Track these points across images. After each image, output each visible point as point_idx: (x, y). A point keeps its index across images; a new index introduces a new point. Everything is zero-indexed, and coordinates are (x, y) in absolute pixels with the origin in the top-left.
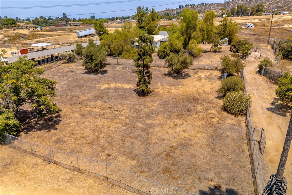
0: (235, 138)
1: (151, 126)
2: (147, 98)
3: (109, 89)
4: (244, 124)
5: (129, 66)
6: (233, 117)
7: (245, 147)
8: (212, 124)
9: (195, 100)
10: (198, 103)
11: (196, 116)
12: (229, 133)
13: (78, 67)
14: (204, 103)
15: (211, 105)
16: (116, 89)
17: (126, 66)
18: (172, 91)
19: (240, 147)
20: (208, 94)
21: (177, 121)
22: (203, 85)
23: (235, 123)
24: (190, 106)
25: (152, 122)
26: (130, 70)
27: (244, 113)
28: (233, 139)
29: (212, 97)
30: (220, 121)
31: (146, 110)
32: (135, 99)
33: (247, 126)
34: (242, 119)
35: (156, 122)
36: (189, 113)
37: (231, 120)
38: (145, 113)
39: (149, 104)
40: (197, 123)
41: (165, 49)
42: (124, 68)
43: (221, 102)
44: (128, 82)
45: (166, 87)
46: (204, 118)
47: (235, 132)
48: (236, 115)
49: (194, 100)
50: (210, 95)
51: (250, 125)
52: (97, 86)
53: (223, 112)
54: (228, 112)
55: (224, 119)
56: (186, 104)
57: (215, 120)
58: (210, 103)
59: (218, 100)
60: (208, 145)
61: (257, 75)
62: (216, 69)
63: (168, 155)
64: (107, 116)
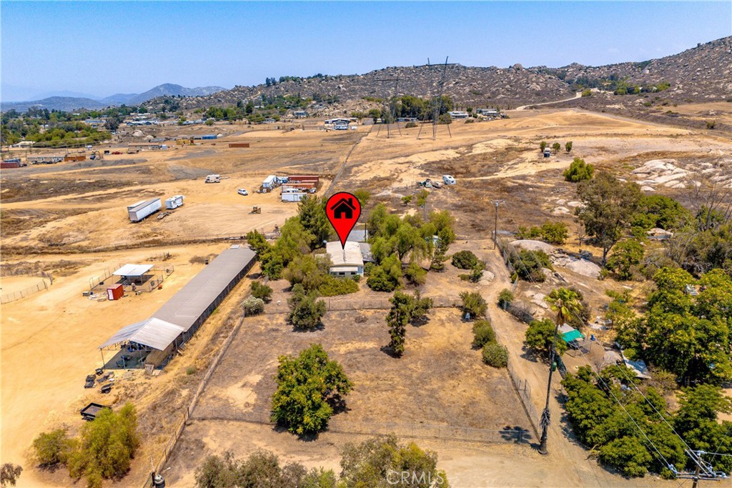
0: (506, 390)
1: (433, 391)
2: (404, 360)
3: (351, 353)
4: (508, 376)
5: (347, 312)
6: (496, 369)
7: (516, 396)
8: (482, 380)
9: (454, 354)
10: (459, 358)
11: (466, 374)
12: (500, 387)
13: (275, 322)
14: (465, 358)
15: (472, 359)
16: (359, 351)
17: (343, 312)
18: (423, 345)
19: (513, 397)
20: (462, 344)
21: (451, 382)
22: (451, 332)
23: (501, 376)
24: (453, 363)
25: (431, 387)
26: (352, 319)
27: (504, 364)
28: (505, 391)
29: (468, 348)
30: (488, 376)
31: (415, 375)
32: (392, 363)
33: (511, 377)
34: (504, 370)
35: (435, 386)
36: (457, 372)
37: (496, 373)
38: (418, 378)
39: (412, 366)
40: (471, 382)
41: (379, 279)
42: (342, 316)
43: (479, 353)
44: (365, 338)
45: (414, 340)
46: (474, 375)
47: (504, 384)
48: (498, 367)
49: (452, 354)
50: (465, 346)
51: (513, 376)
52: (332, 349)
53: (486, 366)
54: (491, 365)
55: (489, 373)
56: (448, 361)
57: (483, 376)
58: (469, 356)
59: (475, 351)
60: (490, 400)
61: (499, 310)
62: (454, 305)
63: (465, 413)
64: (383, 387)
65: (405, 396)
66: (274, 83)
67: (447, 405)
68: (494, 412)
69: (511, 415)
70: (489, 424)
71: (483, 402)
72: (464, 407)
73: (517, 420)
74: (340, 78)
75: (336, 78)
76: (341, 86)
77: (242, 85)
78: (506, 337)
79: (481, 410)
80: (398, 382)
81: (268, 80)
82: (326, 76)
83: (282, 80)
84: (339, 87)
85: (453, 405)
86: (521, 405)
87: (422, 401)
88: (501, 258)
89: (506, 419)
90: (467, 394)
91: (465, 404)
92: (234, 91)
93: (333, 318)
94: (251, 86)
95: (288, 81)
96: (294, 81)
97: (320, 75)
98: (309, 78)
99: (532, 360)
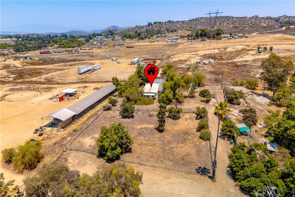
0: (206, 151)
1: (172, 148)
2: (163, 133)
3: (142, 129)
4: (209, 145)
5: (146, 112)
6: (204, 141)
7: (209, 154)
8: (196, 145)
9: (187, 133)
10: (189, 135)
11: (189, 142)
12: (203, 149)
13: (115, 114)
14: (191, 135)
15: (195, 136)
16: (145, 128)
17: (144, 112)
18: (175, 128)
19: (208, 154)
20: (192, 129)
21: (182, 145)
22: (189, 124)
23: (205, 144)
24: (185, 136)
25: (172, 146)
27: (209, 139)
28: (205, 151)
29: (194, 131)
30: (199, 144)
31: (166, 140)
32: (158, 134)
33: (210, 145)
34: (208, 142)
35: (173, 146)
36: (186, 141)
37: (203, 143)
38: (167, 142)
39: (166, 136)
40: (190, 145)
41: (163, 99)
43: (199, 134)
45: (171, 126)
46: (193, 143)
47: (206, 148)
48: (205, 140)
49: (186, 133)
50: (193, 130)
51: (211, 145)
53: (200, 139)
54: (202, 139)
55: (201, 143)
56: (183, 136)
57: (197, 143)
58: (194, 134)
59: (197, 133)
60: (196, 154)
61: (215, 116)
62: (194, 112)
63: (183, 159)
64: (150, 144)
65: (159, 149)
66: (151, 24)
67: (176, 154)
68: (196, 160)
69: (204, 162)
70: (192, 165)
71: (193, 155)
72: (183, 156)
73: (206, 165)
74: (178, 22)
75: (176, 22)
76: (178, 25)
77: (139, 25)
78: (214, 128)
79: (191, 158)
80: (158, 143)
81: (149, 23)
82: (172, 21)
83: (155, 23)
84: (177, 26)
85: (179, 155)
86: (210, 158)
87: (165, 152)
88: (223, 94)
89: (201, 164)
90: (187, 151)
91: (184, 155)
92: (135, 27)
93: (139, 114)
94: (142, 26)
95: (157, 23)
96: (159, 23)
97: (170, 21)
98: (166, 22)
99: (223, 139)
